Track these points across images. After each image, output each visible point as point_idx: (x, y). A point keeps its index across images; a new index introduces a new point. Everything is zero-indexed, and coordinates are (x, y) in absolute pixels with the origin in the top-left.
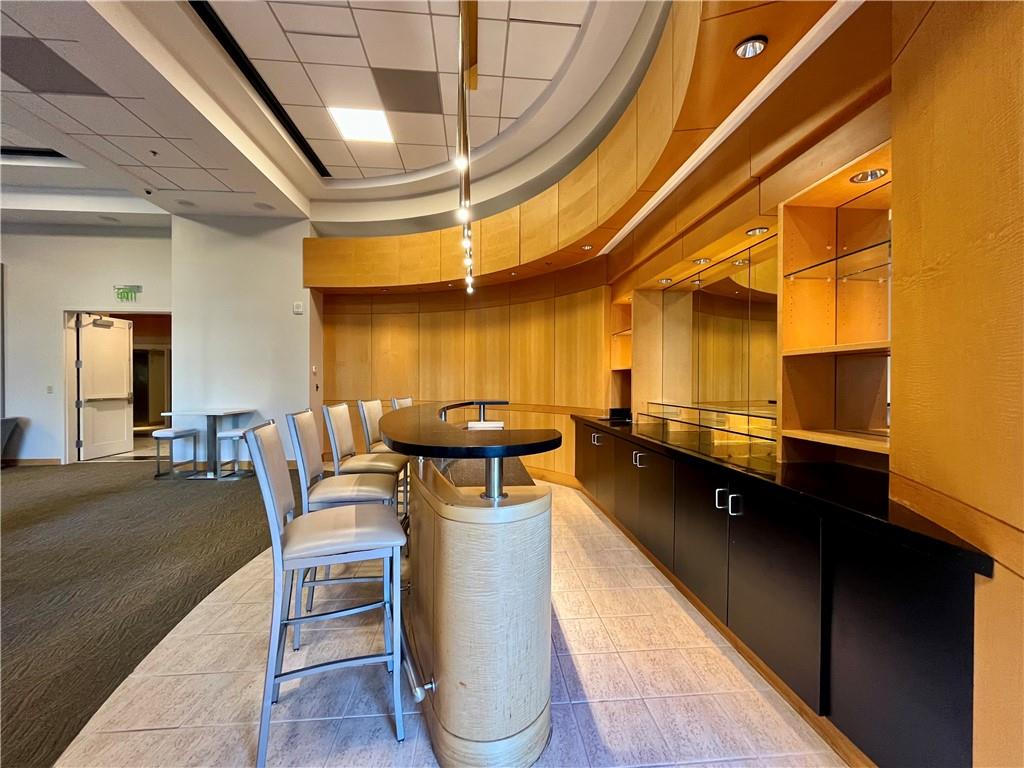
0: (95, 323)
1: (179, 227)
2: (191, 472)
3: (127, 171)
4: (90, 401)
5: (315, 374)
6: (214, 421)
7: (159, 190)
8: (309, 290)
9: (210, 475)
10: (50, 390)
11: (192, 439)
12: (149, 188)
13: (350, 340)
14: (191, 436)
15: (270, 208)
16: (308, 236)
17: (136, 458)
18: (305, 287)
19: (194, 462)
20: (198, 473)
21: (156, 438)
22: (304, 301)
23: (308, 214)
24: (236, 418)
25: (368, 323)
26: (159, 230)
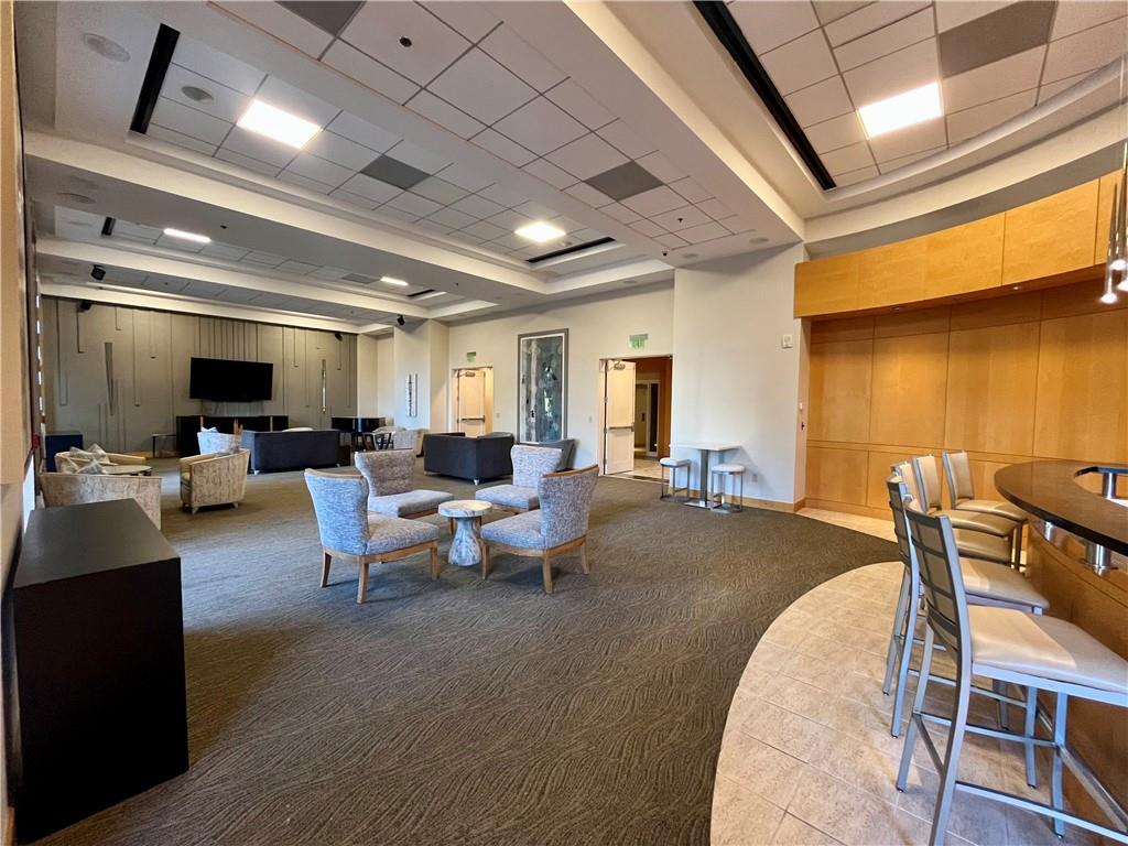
0: (616, 368)
1: (681, 277)
2: (684, 499)
3: (656, 241)
4: (611, 428)
5: (801, 411)
6: (706, 454)
7: (673, 249)
8: (800, 320)
9: (702, 504)
10: (590, 419)
11: (686, 468)
12: (665, 250)
13: (843, 371)
14: (686, 465)
15: (765, 240)
16: (801, 261)
17: (635, 477)
18: (795, 318)
19: (687, 489)
20: (691, 500)
21: (663, 465)
22: (794, 332)
23: (802, 237)
24: (723, 454)
25: (869, 350)
26: (664, 283)
